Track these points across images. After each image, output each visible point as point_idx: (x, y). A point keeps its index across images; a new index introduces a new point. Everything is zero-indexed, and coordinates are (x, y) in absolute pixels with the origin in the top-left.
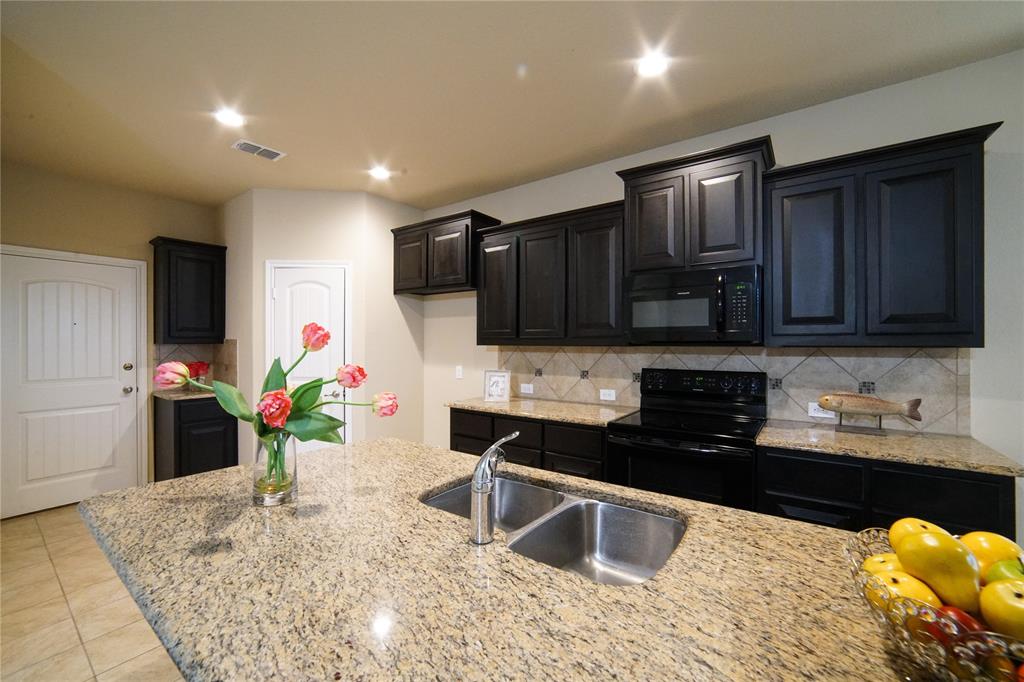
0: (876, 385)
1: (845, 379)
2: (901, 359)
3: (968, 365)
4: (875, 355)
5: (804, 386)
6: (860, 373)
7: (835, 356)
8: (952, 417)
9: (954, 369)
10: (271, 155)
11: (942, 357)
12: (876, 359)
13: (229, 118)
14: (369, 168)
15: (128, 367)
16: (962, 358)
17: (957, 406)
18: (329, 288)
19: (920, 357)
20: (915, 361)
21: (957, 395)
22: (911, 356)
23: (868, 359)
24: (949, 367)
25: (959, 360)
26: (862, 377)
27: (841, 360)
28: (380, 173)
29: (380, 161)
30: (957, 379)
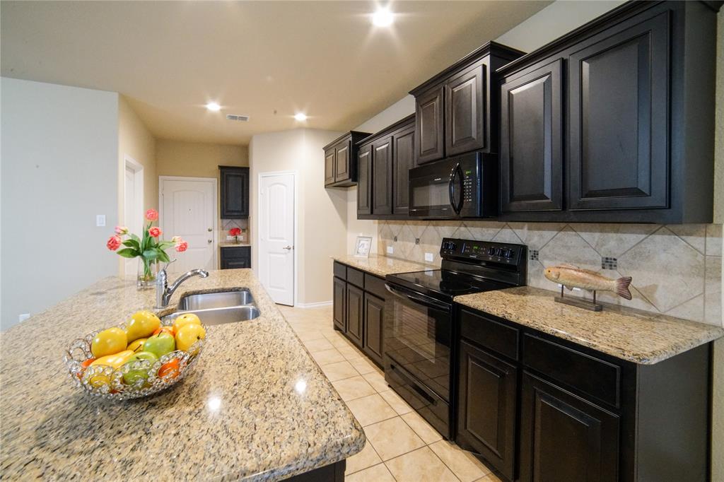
0: (618, 261)
1: (589, 254)
2: (644, 236)
3: (720, 245)
4: (617, 231)
5: (556, 259)
6: (603, 250)
7: (581, 231)
8: (700, 301)
9: (702, 249)
10: (244, 119)
11: (687, 234)
12: (619, 235)
13: (213, 107)
14: (294, 114)
15: (210, 230)
16: (712, 236)
17: (704, 291)
18: (286, 186)
19: (664, 233)
20: (658, 238)
21: (705, 279)
22: (654, 233)
23: (610, 235)
24: (697, 246)
25: (708, 238)
26: (605, 253)
27: (585, 235)
28: (301, 117)
29: (301, 109)
30: (705, 260)
